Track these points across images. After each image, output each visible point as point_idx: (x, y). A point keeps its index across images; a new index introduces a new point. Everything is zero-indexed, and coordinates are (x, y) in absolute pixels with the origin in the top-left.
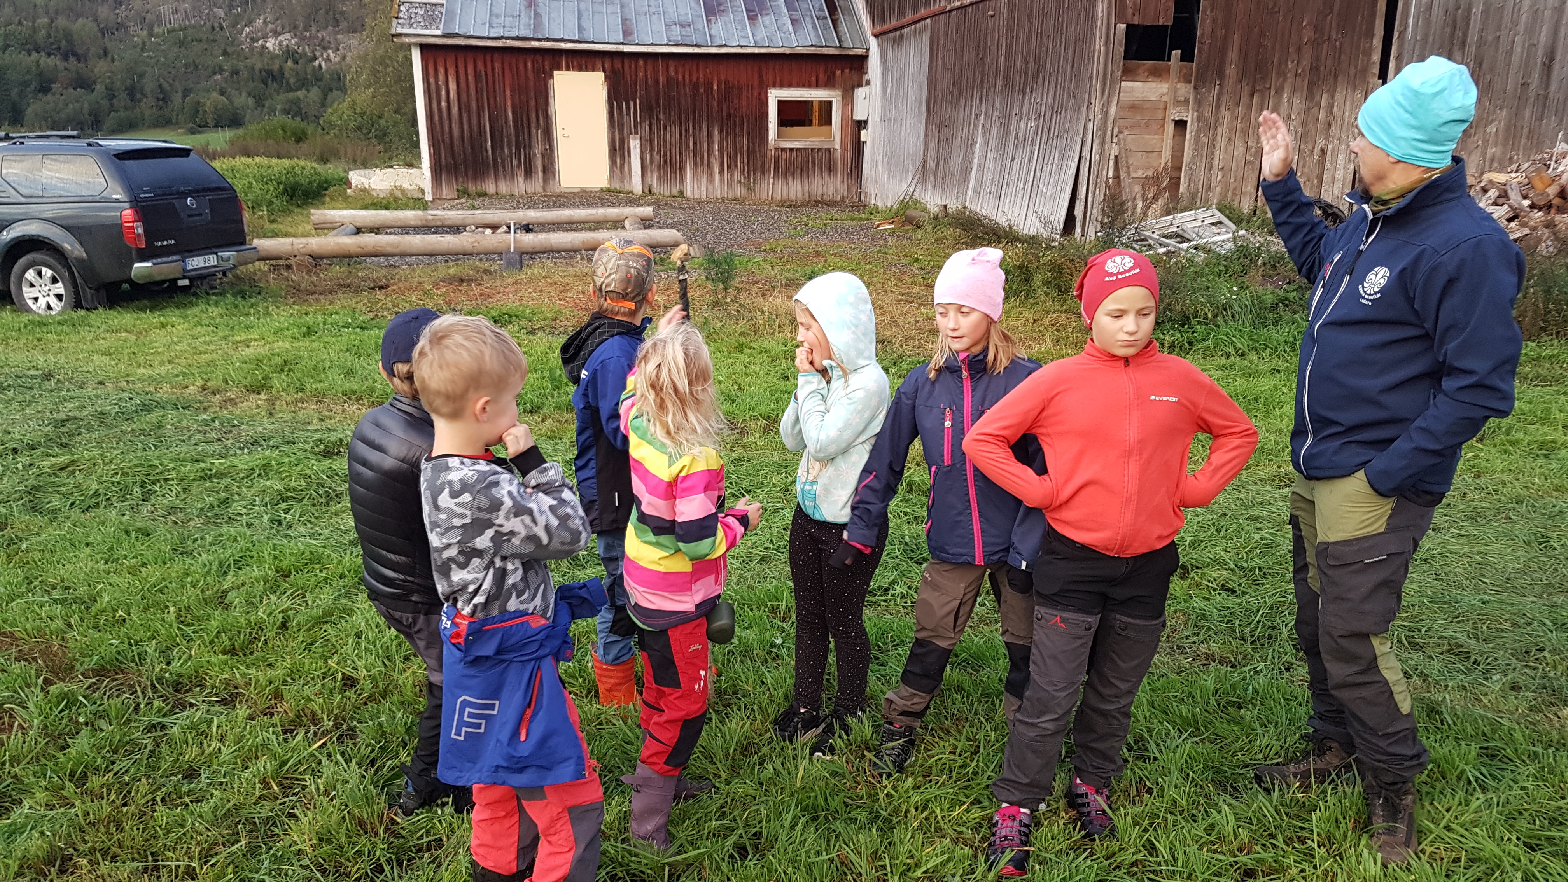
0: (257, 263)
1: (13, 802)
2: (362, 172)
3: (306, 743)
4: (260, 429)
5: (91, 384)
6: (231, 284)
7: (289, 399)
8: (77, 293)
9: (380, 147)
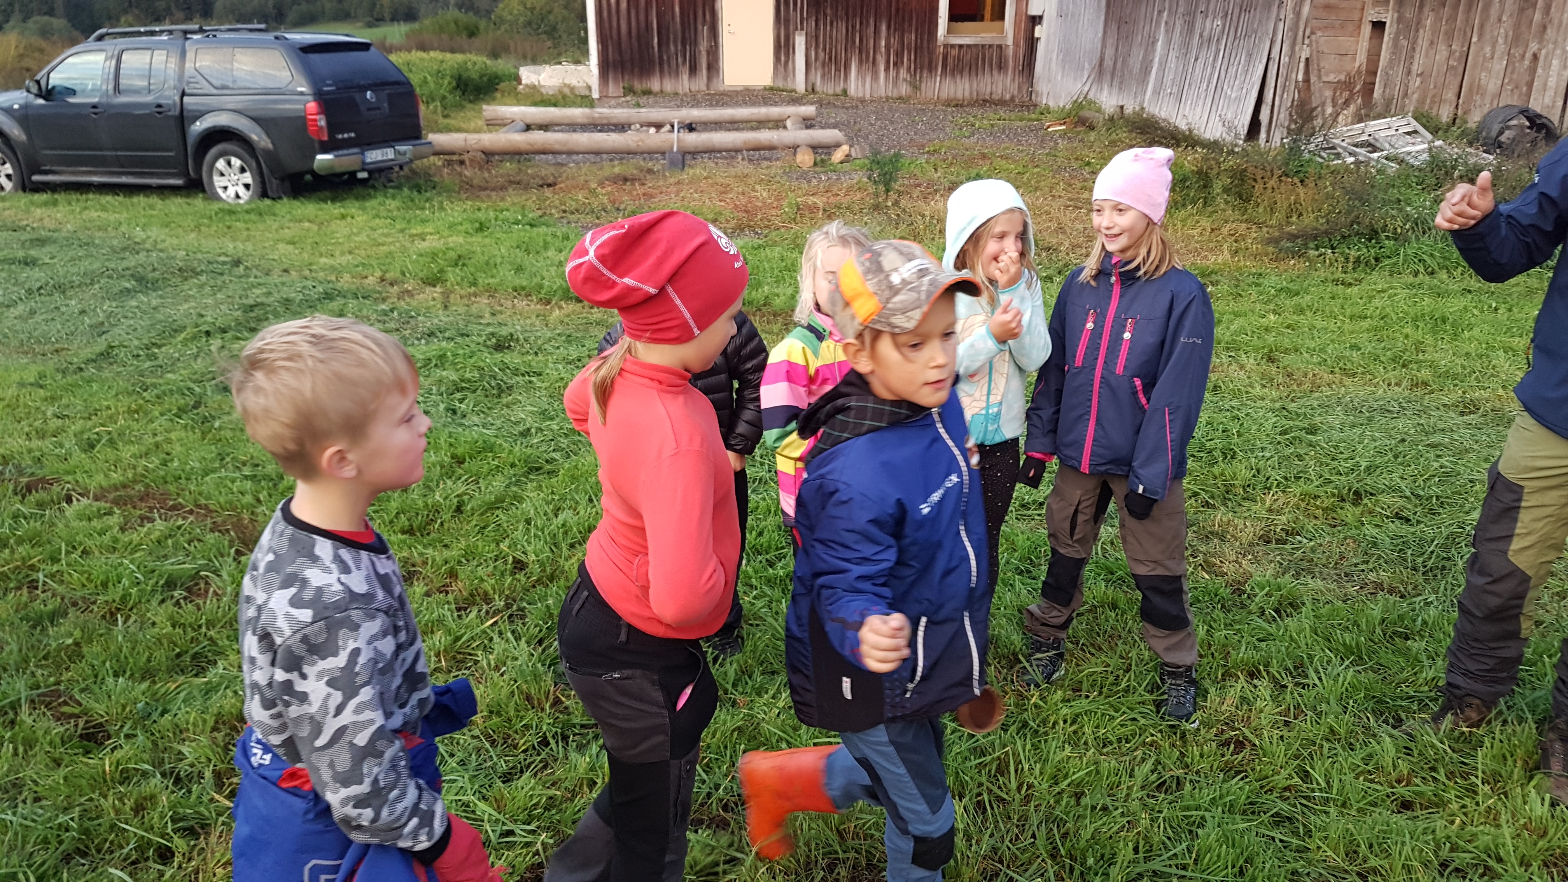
0: (432, 158)
1: (209, 662)
2: (532, 68)
3: (479, 620)
4: (436, 321)
5: (277, 271)
6: (408, 178)
7: (463, 292)
8: (263, 183)
9: (549, 43)
